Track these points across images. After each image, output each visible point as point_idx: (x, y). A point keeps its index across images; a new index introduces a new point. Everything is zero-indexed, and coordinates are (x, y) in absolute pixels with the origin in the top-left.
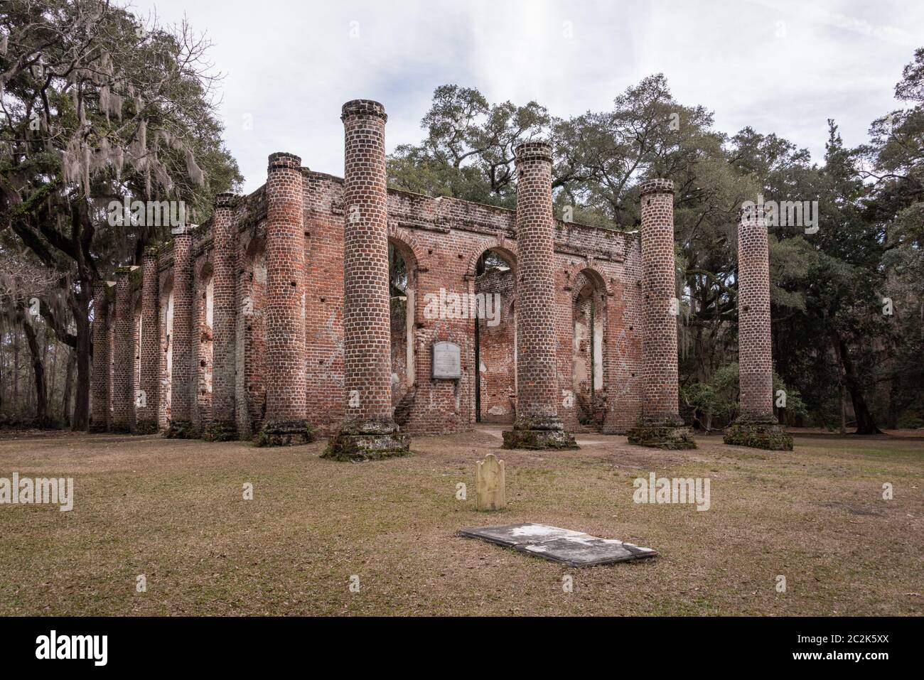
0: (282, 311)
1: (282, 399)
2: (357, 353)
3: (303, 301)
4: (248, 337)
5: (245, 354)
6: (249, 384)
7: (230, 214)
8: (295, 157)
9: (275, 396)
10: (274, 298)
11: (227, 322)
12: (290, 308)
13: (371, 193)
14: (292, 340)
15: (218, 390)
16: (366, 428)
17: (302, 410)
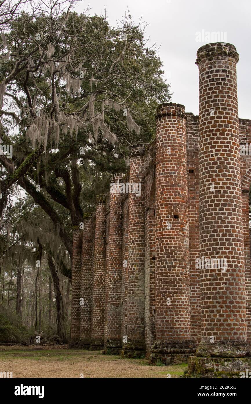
0: (166, 241)
1: (167, 321)
2: (209, 277)
3: (187, 232)
4: (153, 266)
5: (150, 280)
6: (154, 308)
7: (140, 162)
8: (178, 105)
9: (161, 318)
10: (160, 230)
11: (138, 254)
12: (173, 238)
13: (220, 126)
14: (175, 267)
15: (130, 312)
16: (216, 351)
17: (186, 332)
